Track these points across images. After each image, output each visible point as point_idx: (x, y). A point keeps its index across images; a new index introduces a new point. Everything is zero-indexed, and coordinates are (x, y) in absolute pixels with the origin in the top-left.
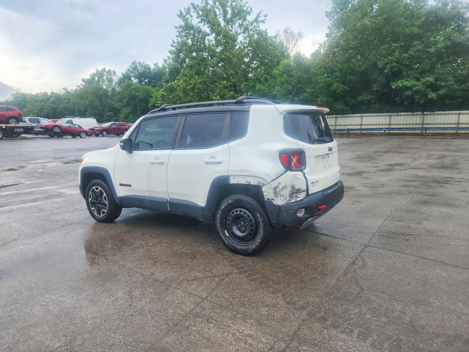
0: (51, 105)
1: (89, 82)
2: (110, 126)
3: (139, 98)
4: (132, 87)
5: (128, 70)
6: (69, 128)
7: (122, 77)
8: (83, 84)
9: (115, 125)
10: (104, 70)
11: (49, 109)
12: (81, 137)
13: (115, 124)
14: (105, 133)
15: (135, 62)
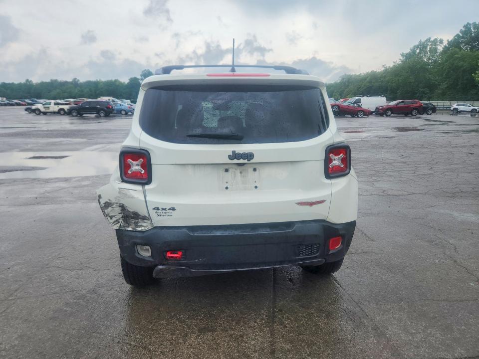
0: (368, 84)
1: (408, 56)
2: (397, 105)
3: (462, 69)
4: (456, 56)
5: (458, 35)
6: (347, 107)
7: (447, 45)
8: (402, 58)
9: (403, 104)
10: (429, 40)
11: (365, 88)
12: (358, 117)
13: (403, 102)
14: (389, 113)
15: (468, 23)
